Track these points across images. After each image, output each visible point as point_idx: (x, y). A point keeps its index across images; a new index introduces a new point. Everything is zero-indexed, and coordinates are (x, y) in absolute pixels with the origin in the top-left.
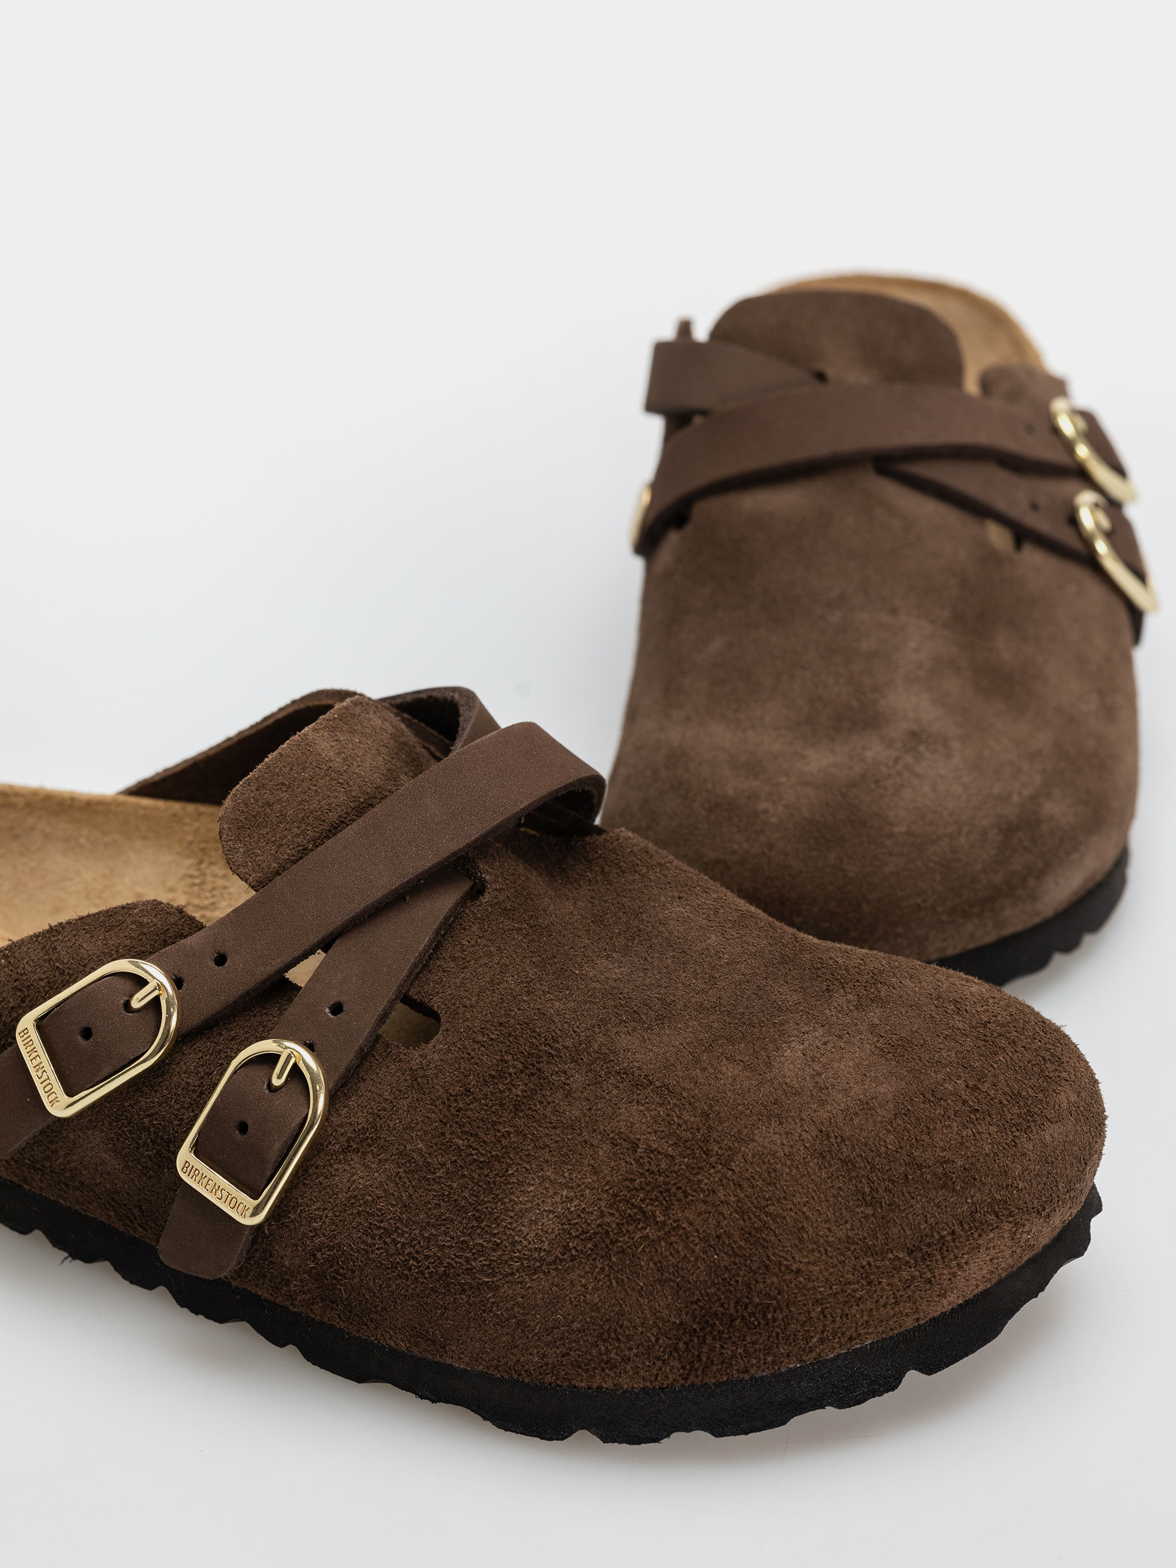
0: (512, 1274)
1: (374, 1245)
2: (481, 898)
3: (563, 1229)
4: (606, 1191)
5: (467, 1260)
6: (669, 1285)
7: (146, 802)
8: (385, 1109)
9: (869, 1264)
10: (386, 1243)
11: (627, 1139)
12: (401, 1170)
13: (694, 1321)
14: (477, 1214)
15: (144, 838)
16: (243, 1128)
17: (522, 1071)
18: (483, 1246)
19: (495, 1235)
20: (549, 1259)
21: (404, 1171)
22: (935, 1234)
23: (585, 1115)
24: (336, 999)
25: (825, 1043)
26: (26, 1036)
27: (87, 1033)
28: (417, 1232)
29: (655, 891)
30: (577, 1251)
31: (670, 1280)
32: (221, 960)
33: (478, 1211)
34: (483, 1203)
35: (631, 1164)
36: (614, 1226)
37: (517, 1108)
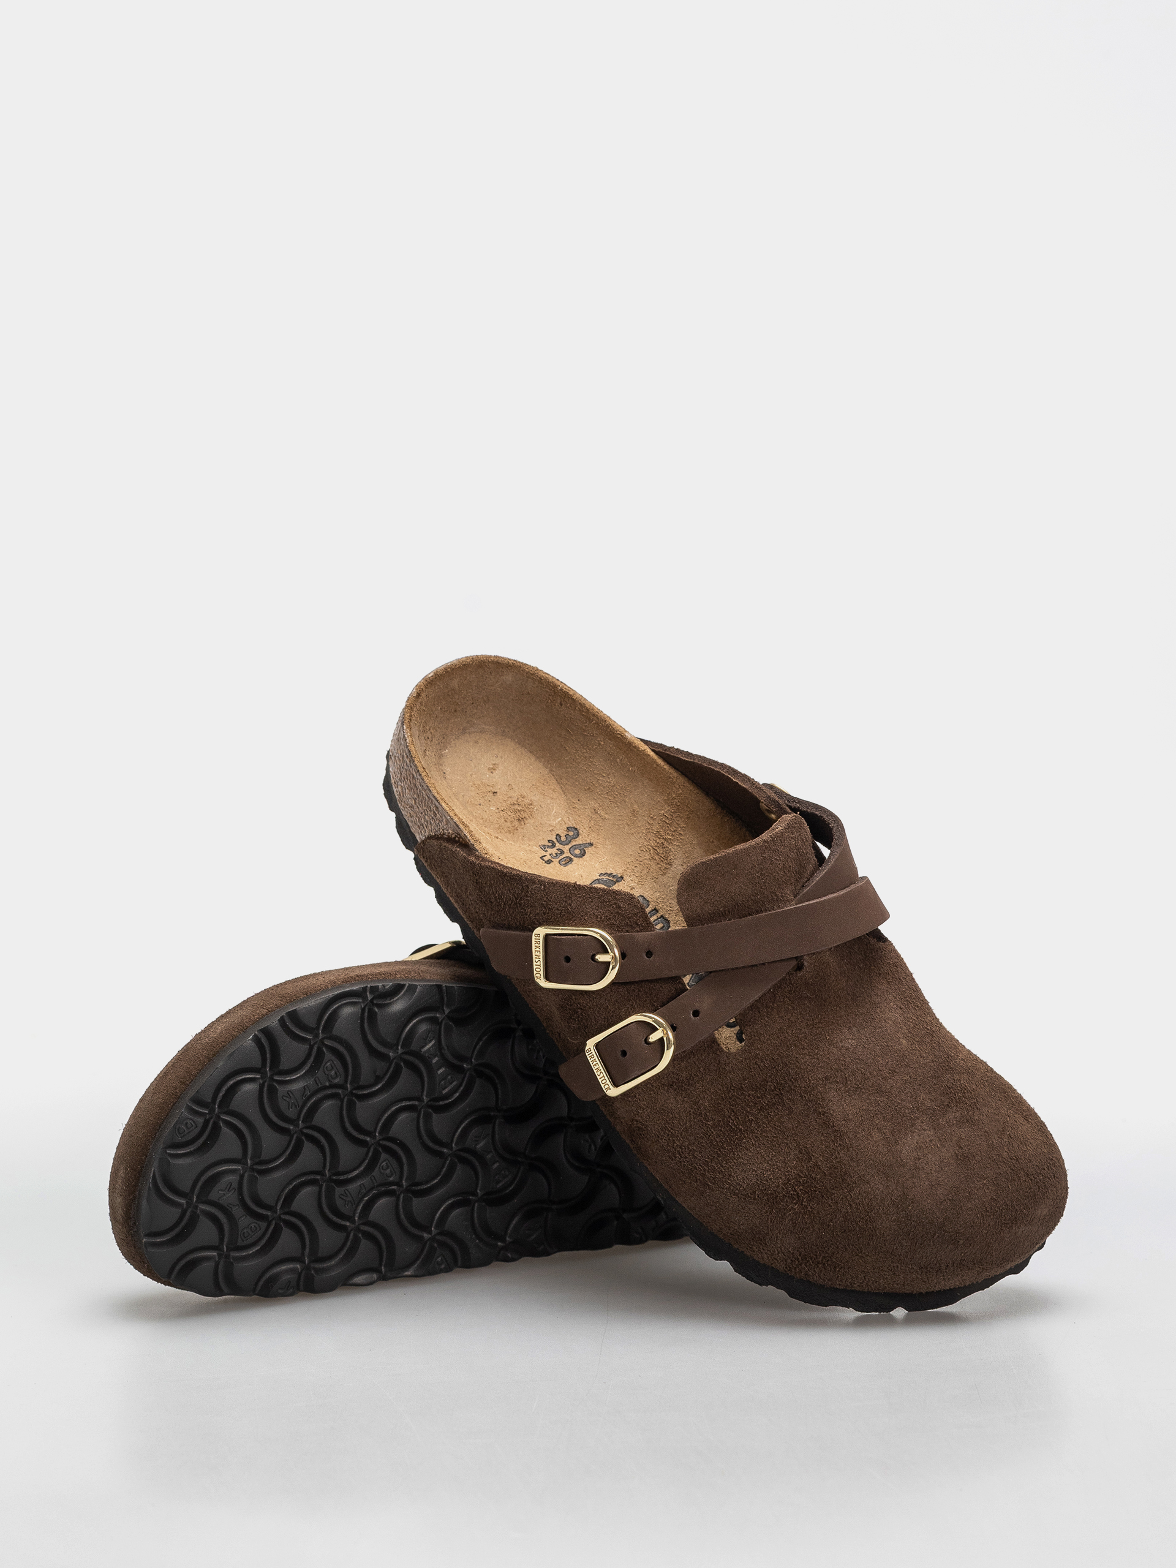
0: (723, 1188)
1: (664, 1137)
2: (798, 972)
3: (757, 1183)
4: (786, 1175)
5: (705, 1170)
6: (795, 1236)
7: (660, 762)
8: (698, 1076)
9: (897, 1266)
10: (669, 1139)
11: (808, 1153)
12: (692, 1111)
13: (800, 1255)
14: (719, 1152)
15: (651, 780)
16: (624, 1053)
17: (773, 1091)
18: (715, 1168)
19: (722, 1166)
20: (744, 1193)
21: (693, 1113)
22: (938, 1264)
23: (793, 1128)
24: (697, 1008)
25: (931, 1141)
26: (538, 938)
27: (568, 959)
28: (687, 1143)
29: (891, 997)
30: (758, 1197)
31: (796, 1233)
32: (649, 954)
33: (720, 1151)
34: (724, 1148)
35: (804, 1167)
36: (781, 1195)
37: (762, 1109)
